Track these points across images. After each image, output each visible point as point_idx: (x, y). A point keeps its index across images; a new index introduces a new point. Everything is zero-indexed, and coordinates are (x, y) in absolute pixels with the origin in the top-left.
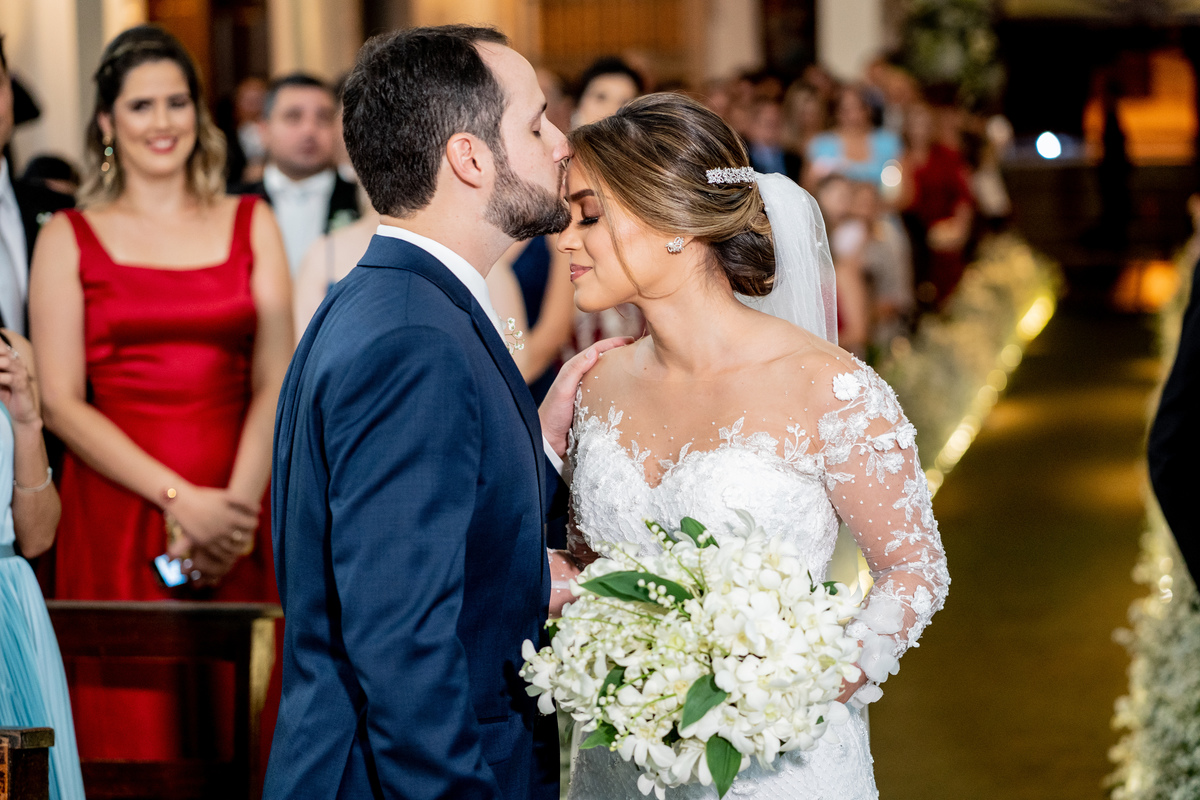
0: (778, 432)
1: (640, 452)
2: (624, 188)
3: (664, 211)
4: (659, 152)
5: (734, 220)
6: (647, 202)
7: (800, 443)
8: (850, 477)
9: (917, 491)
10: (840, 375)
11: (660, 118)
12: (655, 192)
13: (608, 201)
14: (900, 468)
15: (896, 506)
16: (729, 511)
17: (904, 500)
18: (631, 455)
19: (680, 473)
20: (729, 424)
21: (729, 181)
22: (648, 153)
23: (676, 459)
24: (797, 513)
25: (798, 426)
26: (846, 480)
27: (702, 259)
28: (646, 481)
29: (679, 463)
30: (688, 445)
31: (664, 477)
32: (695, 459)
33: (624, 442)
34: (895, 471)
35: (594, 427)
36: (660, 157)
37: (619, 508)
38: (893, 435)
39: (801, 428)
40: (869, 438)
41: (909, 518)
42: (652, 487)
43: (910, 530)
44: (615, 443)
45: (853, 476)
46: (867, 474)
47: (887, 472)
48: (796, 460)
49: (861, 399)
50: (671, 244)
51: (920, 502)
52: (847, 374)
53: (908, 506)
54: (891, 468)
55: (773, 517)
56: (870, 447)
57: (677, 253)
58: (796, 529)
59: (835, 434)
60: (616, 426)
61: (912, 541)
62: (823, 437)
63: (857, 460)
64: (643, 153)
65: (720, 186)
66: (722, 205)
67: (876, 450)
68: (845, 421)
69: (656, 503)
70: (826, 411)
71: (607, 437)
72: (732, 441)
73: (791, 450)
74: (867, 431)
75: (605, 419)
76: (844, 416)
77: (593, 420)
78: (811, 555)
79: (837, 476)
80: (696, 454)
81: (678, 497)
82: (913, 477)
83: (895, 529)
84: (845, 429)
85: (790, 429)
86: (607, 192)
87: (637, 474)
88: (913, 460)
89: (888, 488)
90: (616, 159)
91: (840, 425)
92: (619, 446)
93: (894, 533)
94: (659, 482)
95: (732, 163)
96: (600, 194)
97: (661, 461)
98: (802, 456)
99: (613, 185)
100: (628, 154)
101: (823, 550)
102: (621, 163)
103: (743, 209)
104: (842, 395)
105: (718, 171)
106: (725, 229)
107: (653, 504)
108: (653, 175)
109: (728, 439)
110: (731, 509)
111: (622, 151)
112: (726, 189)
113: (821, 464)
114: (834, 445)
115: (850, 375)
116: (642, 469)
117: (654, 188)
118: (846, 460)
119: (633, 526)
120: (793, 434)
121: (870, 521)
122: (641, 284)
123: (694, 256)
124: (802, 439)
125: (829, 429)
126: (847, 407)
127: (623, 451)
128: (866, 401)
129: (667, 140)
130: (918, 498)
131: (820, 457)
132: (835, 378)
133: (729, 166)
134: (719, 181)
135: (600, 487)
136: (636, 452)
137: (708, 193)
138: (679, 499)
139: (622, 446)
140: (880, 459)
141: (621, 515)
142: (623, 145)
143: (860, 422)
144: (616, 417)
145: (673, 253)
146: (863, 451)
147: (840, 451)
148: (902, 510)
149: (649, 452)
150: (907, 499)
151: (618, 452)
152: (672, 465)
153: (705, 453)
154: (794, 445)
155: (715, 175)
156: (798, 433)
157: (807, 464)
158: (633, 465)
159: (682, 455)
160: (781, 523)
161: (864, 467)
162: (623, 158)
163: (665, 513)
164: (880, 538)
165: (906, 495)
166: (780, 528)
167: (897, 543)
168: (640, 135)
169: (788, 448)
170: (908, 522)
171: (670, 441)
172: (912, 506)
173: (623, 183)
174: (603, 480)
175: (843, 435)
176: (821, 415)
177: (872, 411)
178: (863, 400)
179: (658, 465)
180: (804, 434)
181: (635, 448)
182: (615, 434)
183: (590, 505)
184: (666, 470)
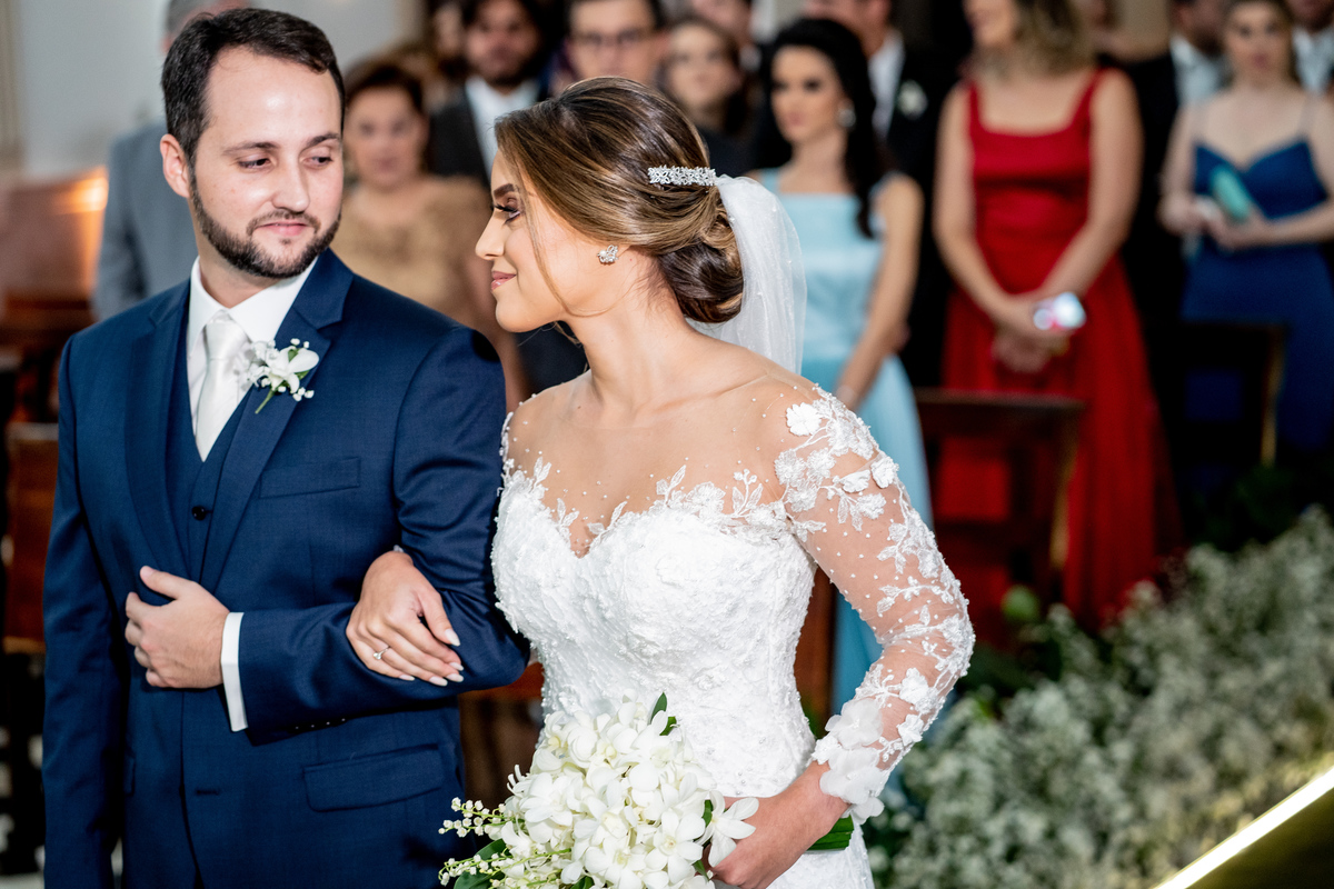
0: (723, 480)
1: (567, 513)
2: (549, 185)
3: (595, 214)
4: (593, 144)
5: (680, 228)
6: (575, 203)
7: (751, 492)
8: (820, 526)
9: (908, 536)
10: (795, 406)
11: (599, 104)
12: (585, 189)
13: (531, 198)
14: (881, 511)
15: (882, 556)
16: (666, 587)
17: (891, 549)
18: (555, 517)
19: (610, 540)
20: (668, 474)
21: (678, 182)
22: (580, 145)
23: (607, 522)
24: (749, 582)
25: (747, 472)
26: (815, 529)
27: (643, 273)
28: (572, 549)
29: (609, 528)
30: (622, 505)
31: (592, 545)
32: (627, 522)
33: (548, 501)
34: (874, 515)
35: (518, 485)
36: (594, 150)
37: (542, 584)
38: (866, 473)
39: (752, 473)
40: (836, 479)
41: (900, 569)
42: (579, 556)
43: (905, 584)
44: (537, 503)
45: (824, 524)
46: (840, 521)
47: (865, 518)
48: (748, 512)
49: (823, 432)
50: (603, 253)
51: (915, 548)
52: (803, 404)
53: (898, 555)
54: (869, 512)
55: (719, 589)
56: (839, 490)
57: (610, 263)
58: (750, 601)
59: (795, 476)
60: (541, 482)
61: (907, 596)
62: (782, 480)
63: (826, 506)
64: (574, 144)
65: (666, 187)
66: (666, 210)
67: (848, 493)
68: (805, 460)
69: (583, 576)
70: (781, 451)
71: (529, 496)
72: (670, 497)
73: (741, 501)
74: (833, 471)
75: (530, 474)
76: (804, 454)
77: (518, 476)
78: (771, 628)
79: (806, 525)
80: (629, 515)
81: (608, 570)
82: (900, 520)
83: (885, 584)
84: (807, 469)
85: (738, 476)
86: (530, 187)
87: (562, 541)
88: (898, 500)
89: (868, 536)
90: (542, 150)
91: (799, 465)
92: (543, 507)
93: (883, 589)
94: (587, 551)
95: (684, 161)
96: (522, 189)
97: (590, 525)
98: (754, 507)
99: (536, 180)
100: (556, 144)
101: (788, 622)
102: (547, 155)
103: (693, 217)
104: (797, 429)
105: (665, 169)
106: (668, 238)
107: (579, 578)
108: (586, 172)
109: (666, 494)
110: (668, 584)
111: (550, 141)
112: (673, 191)
113: (782, 513)
114: (796, 489)
115: (808, 406)
116: (567, 534)
117: (583, 186)
118: (812, 505)
119: (560, 604)
120: (742, 481)
121: (853, 576)
122: (568, 299)
123: (632, 270)
124: (753, 486)
125: (787, 470)
126: (806, 444)
127: (547, 513)
128: (829, 435)
129: (604, 130)
130: (911, 543)
131: (780, 506)
132: (789, 410)
133: (679, 164)
134: (663, 182)
135: (520, 559)
136: (561, 513)
137: (649, 195)
138: (609, 573)
139: (546, 506)
140: (854, 504)
141: (545, 591)
142: (553, 134)
143: (822, 462)
144: (542, 471)
145: (605, 263)
146: (831, 494)
147: (803, 496)
148: (891, 560)
149: (577, 513)
150: (896, 547)
151: (540, 514)
152: (603, 531)
153: (638, 516)
154: (744, 494)
155: (658, 175)
156: (748, 480)
157: (762, 515)
158: (557, 529)
159: (614, 518)
160: (730, 596)
161: (836, 513)
162: (549, 149)
163: (593, 589)
164: (868, 596)
165: (892, 543)
166: (729, 601)
167: (890, 601)
168: (573, 124)
169: (737, 499)
170: (899, 575)
171: (603, 499)
172: (905, 555)
173: (548, 178)
174: (523, 548)
175: (805, 477)
176: (776, 456)
177: (839, 446)
178: (826, 434)
179: (587, 529)
180: (754, 481)
181: (561, 508)
182: (540, 491)
183: (509, 579)
184: (595, 536)
